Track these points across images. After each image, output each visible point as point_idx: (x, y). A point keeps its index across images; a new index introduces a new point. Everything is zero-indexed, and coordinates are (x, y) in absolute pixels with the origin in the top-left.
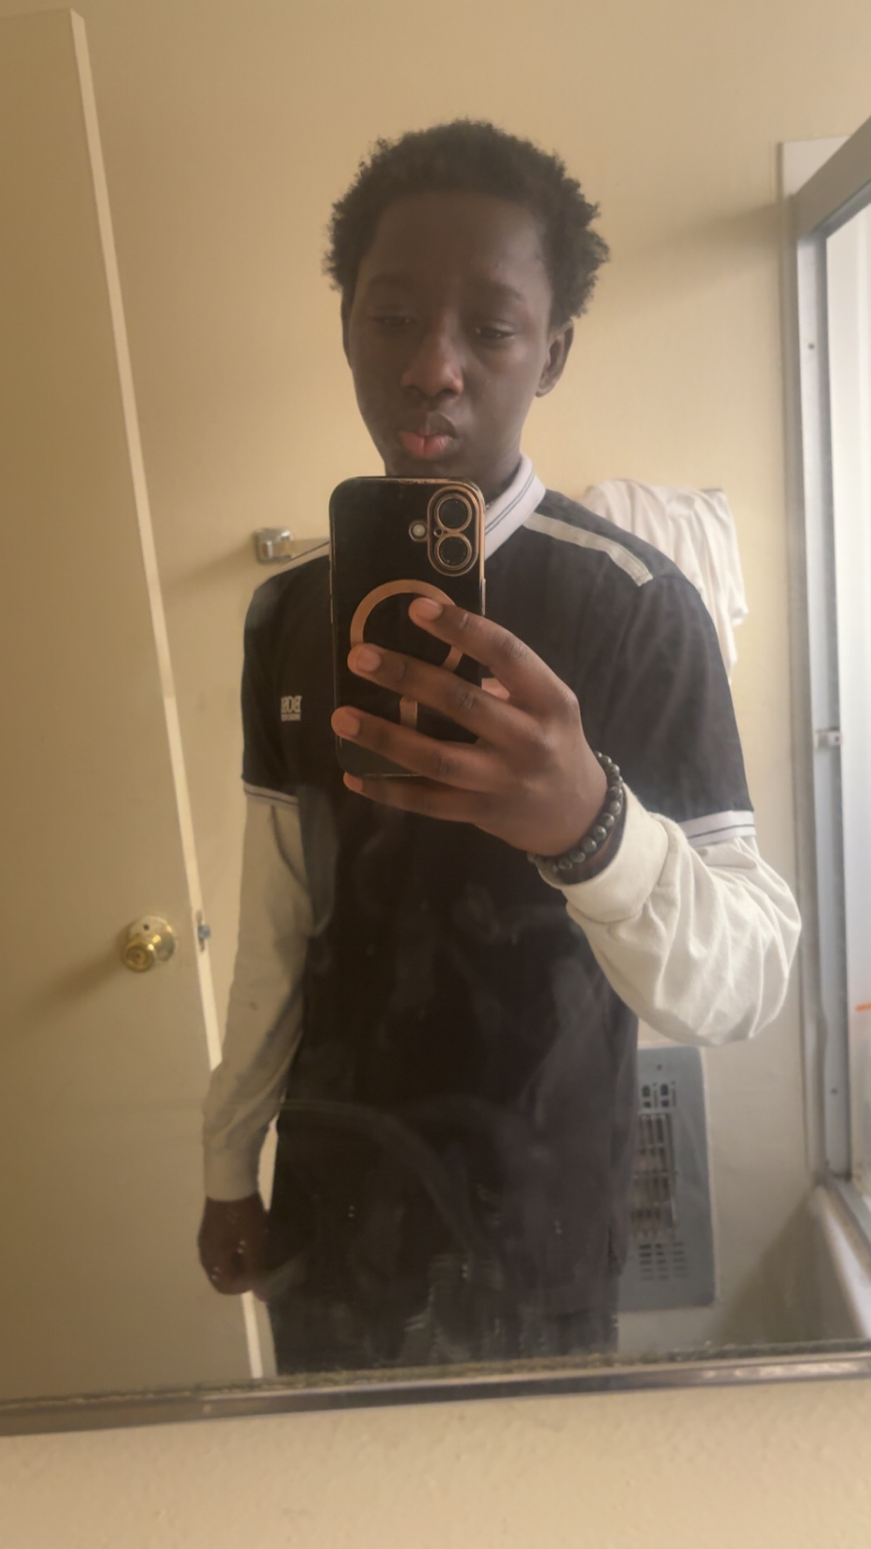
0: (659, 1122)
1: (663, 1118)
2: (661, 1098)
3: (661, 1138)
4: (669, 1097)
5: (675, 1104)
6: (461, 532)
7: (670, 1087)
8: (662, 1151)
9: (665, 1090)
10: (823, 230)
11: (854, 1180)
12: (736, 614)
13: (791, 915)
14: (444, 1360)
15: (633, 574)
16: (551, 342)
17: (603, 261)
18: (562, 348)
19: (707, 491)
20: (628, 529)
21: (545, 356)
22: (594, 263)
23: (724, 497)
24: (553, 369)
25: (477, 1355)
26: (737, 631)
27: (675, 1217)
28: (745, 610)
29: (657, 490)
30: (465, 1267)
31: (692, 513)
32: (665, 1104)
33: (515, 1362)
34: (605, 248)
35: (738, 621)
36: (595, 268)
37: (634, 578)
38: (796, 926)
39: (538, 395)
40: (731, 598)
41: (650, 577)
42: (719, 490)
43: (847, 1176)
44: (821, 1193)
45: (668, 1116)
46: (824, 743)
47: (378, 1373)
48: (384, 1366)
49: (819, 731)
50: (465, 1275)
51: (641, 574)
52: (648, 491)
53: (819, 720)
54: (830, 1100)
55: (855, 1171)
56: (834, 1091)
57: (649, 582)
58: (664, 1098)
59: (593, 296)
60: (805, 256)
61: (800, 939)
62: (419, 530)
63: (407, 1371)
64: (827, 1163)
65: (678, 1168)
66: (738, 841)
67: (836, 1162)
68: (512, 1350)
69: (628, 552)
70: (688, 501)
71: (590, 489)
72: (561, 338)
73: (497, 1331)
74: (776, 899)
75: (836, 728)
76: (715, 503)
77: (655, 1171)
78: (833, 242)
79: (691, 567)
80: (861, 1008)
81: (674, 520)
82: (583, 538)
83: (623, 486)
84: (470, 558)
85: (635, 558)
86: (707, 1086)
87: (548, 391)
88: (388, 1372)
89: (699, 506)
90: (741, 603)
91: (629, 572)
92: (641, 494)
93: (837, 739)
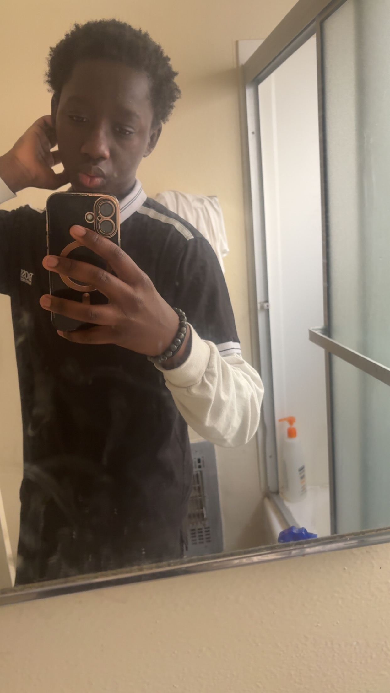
0: (197, 475)
1: (199, 473)
2: (198, 464)
3: (198, 482)
4: (201, 464)
5: (204, 466)
6: (110, 218)
7: (202, 459)
8: (199, 488)
9: (199, 461)
10: (257, 81)
11: (280, 494)
12: (224, 252)
13: (260, 386)
14: (66, 576)
15: (185, 235)
16: (152, 133)
17: (178, 98)
18: (156, 135)
19: (209, 197)
20: (175, 212)
21: (148, 140)
22: (173, 99)
23: (217, 199)
24: (152, 144)
25: (82, 571)
26: (224, 259)
27: (205, 516)
28: (228, 250)
29: (188, 196)
30: (74, 533)
31: (203, 206)
32: (200, 467)
33: (99, 573)
34: (179, 92)
35: (225, 255)
36: (174, 101)
37: (186, 237)
38: (262, 391)
39: (144, 156)
40: (222, 245)
41: (193, 237)
42: (215, 196)
43: (277, 493)
44: (267, 501)
45: (201, 472)
46: (262, 308)
47: (36, 584)
48: (39, 581)
49: (260, 303)
50: (74, 537)
51: (189, 236)
52: (184, 197)
53: (260, 298)
54: (268, 460)
55: (280, 490)
56: (271, 457)
57: (192, 239)
58: (199, 464)
59: (172, 114)
60: (249, 93)
61: (264, 396)
62: (89, 217)
63: (50, 582)
64: (268, 488)
65: (206, 494)
66: (235, 354)
67: (273, 488)
68: (98, 568)
69: (183, 226)
70: (201, 201)
71: (158, 195)
72: (156, 132)
73: (90, 560)
74: (254, 379)
75: (267, 301)
76: (213, 202)
77: (196, 497)
78: (261, 87)
79: (204, 231)
80: (280, 420)
81: (196, 210)
82: (163, 218)
83: (173, 194)
84: (114, 230)
85: (186, 228)
86: (217, 458)
87: (148, 155)
88: (41, 584)
89: (206, 203)
90: (226, 247)
91: (183, 235)
92: (181, 198)
93: (268, 306)
